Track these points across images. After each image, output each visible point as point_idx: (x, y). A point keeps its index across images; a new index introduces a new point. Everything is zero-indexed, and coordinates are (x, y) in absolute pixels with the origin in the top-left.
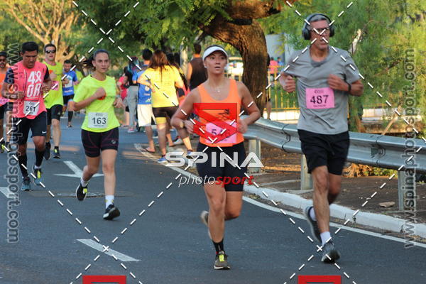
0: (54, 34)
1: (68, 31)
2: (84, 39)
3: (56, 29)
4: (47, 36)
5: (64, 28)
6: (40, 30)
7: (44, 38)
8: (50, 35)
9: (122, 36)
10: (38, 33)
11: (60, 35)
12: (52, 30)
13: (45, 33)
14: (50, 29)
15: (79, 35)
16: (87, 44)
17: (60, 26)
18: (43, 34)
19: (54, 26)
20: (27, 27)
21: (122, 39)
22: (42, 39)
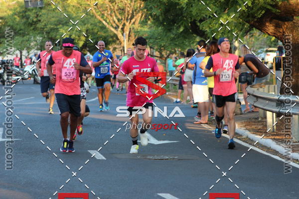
0: (126, 27)
1: (137, 26)
2: (150, 32)
3: (127, 24)
4: (120, 29)
5: (134, 23)
6: (114, 25)
7: (117, 31)
8: (123, 29)
9: (181, 30)
10: (113, 27)
11: (130, 29)
12: (124, 25)
13: (118, 27)
14: (122, 24)
15: (146, 29)
16: (152, 36)
17: (130, 21)
18: (116, 28)
19: (125, 21)
20: (104, 22)
21: (182, 32)
22: (116, 32)
